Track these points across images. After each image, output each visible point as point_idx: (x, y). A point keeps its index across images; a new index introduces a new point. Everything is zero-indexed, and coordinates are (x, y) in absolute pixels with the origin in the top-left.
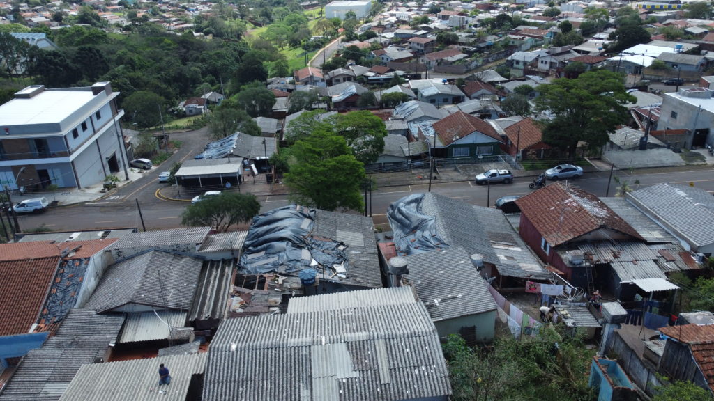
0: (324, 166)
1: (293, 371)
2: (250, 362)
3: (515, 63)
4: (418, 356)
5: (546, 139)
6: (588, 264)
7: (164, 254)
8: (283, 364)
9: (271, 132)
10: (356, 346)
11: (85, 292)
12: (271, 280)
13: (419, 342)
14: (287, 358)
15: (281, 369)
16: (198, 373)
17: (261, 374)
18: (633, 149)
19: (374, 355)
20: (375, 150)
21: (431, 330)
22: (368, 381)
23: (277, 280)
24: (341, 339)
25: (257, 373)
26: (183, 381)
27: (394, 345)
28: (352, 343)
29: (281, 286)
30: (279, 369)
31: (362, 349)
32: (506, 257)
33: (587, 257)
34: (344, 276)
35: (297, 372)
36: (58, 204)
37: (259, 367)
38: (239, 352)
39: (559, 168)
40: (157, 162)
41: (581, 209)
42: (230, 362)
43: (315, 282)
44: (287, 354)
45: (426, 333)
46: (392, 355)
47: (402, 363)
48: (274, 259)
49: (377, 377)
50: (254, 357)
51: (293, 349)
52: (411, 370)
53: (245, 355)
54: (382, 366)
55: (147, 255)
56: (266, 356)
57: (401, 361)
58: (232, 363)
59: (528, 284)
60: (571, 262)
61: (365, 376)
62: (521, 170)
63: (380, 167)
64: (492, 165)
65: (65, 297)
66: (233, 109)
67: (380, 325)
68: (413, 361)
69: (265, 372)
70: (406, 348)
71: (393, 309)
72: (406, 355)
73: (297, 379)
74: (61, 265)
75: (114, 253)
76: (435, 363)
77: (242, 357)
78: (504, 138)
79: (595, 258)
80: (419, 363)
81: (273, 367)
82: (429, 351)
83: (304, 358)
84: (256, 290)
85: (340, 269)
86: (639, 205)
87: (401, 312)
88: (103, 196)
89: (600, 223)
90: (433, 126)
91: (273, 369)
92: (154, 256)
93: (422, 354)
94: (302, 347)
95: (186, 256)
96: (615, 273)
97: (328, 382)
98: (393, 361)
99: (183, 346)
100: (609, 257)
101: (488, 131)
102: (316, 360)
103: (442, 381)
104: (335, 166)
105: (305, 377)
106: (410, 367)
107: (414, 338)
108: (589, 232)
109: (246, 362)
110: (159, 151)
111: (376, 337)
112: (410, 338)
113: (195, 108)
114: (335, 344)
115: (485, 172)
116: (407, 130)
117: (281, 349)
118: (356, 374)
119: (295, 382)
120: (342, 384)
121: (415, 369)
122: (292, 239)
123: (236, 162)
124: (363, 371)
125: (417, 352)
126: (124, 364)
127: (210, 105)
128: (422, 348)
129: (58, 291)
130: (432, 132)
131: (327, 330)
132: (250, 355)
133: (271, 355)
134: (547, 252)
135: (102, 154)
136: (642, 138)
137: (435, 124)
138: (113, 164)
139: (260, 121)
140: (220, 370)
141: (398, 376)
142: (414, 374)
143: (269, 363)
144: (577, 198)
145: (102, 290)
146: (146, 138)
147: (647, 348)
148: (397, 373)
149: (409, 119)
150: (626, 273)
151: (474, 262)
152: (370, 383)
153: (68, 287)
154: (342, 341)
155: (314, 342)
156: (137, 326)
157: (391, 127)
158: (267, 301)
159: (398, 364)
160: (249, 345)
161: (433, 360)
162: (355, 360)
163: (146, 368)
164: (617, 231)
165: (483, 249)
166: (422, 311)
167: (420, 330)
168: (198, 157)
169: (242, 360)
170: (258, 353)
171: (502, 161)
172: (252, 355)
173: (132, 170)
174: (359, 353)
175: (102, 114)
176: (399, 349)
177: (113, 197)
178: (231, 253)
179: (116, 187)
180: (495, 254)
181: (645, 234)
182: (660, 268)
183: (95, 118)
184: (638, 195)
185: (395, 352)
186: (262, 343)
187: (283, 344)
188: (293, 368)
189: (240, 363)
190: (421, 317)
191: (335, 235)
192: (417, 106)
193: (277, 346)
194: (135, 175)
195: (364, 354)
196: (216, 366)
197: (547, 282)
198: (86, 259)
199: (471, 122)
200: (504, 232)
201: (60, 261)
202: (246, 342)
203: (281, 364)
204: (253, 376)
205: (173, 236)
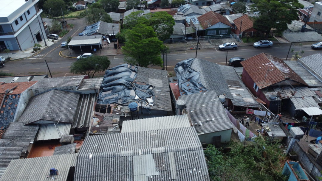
0: (142, 43)
1: (123, 171)
2: (99, 166)
4: (192, 162)
5: (255, 27)
6: (279, 99)
7: (59, 91)
8: (118, 166)
9: (117, 20)
10: (158, 156)
11: (18, 112)
12: (114, 108)
13: (192, 154)
14: (120, 163)
15: (116, 169)
16: (73, 166)
17: (105, 173)
18: (298, 31)
19: (168, 162)
20: (169, 32)
21: (199, 147)
22: (164, 177)
23: (117, 108)
24: (150, 152)
25: (103, 172)
26: (65, 171)
27: (179, 155)
28: (156, 154)
29: (119, 111)
30: (115, 170)
31: (161, 158)
32: (236, 94)
33: (279, 95)
34: (152, 105)
35: (125, 172)
36: (11, 59)
37: (105, 168)
38: (93, 160)
39: (261, 42)
40: (61, 35)
41: (276, 69)
42: (89, 165)
43: (137, 109)
44: (120, 161)
45: (196, 148)
46: (178, 162)
47: (183, 167)
48: (116, 95)
49: (170, 175)
50: (102, 162)
51: (123, 158)
52: (188, 171)
53: (97, 161)
54: (172, 168)
55: (51, 92)
56: (108, 162)
57: (183, 165)
58: (90, 166)
59: (247, 110)
60: (270, 98)
61: (163, 174)
62: (242, 43)
63: (171, 40)
64: (227, 40)
65: (8, 115)
66: (98, 9)
67: (171, 142)
68: (189, 165)
69: (108, 171)
70: (186, 157)
71: (178, 131)
72: (185, 162)
73: (125, 176)
74: (6, 98)
75: (33, 91)
76: (201, 167)
77: (95, 162)
78: (233, 25)
79: (282, 96)
80: (193, 166)
81: (112, 168)
82: (198, 159)
83: (129, 163)
84: (106, 114)
85: (150, 100)
86: (304, 65)
87: (183, 133)
88: (33, 55)
89: (286, 77)
90: (198, 18)
91: (112, 170)
92: (54, 92)
93: (194, 161)
94: (128, 156)
95: (71, 92)
96: (292, 104)
97: (142, 178)
98: (178, 165)
99: (68, 145)
100: (290, 95)
101: (225, 21)
102: (136, 164)
103: (205, 177)
104: (148, 43)
105: (129, 175)
106: (188, 169)
107: (190, 151)
108: (280, 82)
109: (97, 165)
110: (63, 29)
111: (169, 151)
112: (188, 152)
113: (81, 6)
114: (147, 155)
115: (224, 44)
116: (185, 20)
117: (117, 158)
118: (158, 173)
119: (124, 178)
120: (150, 179)
121: (190, 170)
122: (126, 84)
123: (99, 38)
124: (162, 171)
125: (191, 160)
126: (35, 159)
127: (88, 5)
128: (194, 158)
129: (4, 112)
130: (197, 22)
131: (142, 145)
132: (100, 161)
133: (111, 161)
134: (257, 91)
135: (32, 32)
136: (303, 26)
137: (199, 17)
138: (39, 37)
139: (112, 15)
140: (83, 170)
141: (181, 175)
142: (190, 173)
143: (110, 166)
144: (273, 62)
145: (28, 111)
146: (55, 23)
147: (310, 148)
148: (181, 173)
149: (186, 14)
150: (299, 104)
151: (220, 100)
152: (166, 178)
153: (9, 110)
154: (151, 153)
155: (135, 153)
156: (46, 131)
157: (176, 18)
158: (112, 120)
159: (181, 167)
160: (99, 155)
161: (200, 164)
162: (157, 165)
163: (46, 162)
164: (294, 81)
165: (225, 90)
166: (194, 132)
167: (193, 147)
168: (80, 34)
169: (95, 164)
170: (104, 160)
171: (232, 38)
172: (101, 161)
173: (49, 40)
174: (159, 160)
175: (30, 12)
176: (181, 158)
177: (38, 56)
178: (94, 90)
179: (40, 50)
180: (230, 93)
181: (308, 82)
182: (316, 101)
183: (27, 14)
184: (305, 60)
185: (180, 160)
186: (106, 154)
187: (118, 155)
188: (123, 169)
189: (94, 166)
190: (194, 137)
191: (148, 81)
192: (190, 7)
193: (115, 156)
194: (50, 43)
195: (162, 161)
196: (81, 168)
197: (257, 109)
198: (18, 94)
199: (217, 17)
200: (235, 80)
201: (5, 96)
202: (98, 153)
203: (117, 167)
204: (101, 174)
205: (65, 81)
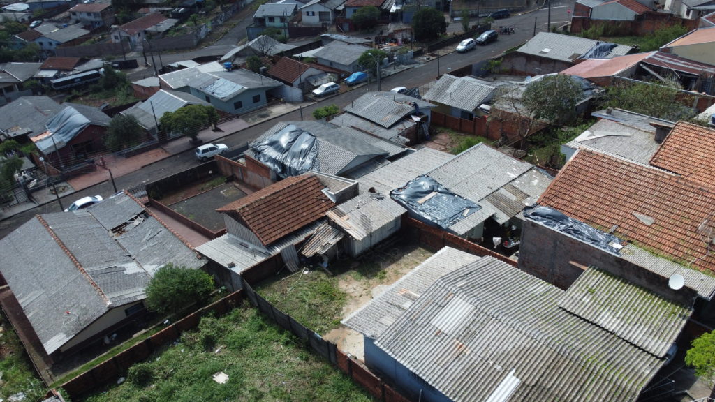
3: (267, 20)
